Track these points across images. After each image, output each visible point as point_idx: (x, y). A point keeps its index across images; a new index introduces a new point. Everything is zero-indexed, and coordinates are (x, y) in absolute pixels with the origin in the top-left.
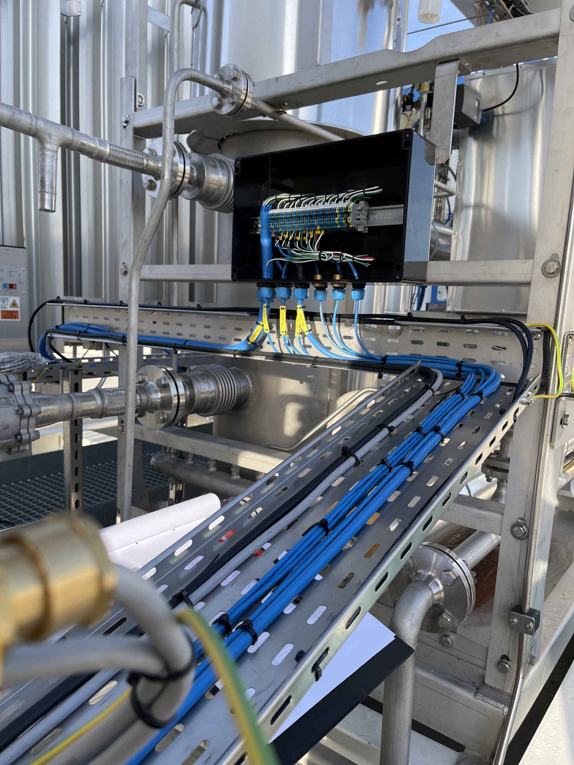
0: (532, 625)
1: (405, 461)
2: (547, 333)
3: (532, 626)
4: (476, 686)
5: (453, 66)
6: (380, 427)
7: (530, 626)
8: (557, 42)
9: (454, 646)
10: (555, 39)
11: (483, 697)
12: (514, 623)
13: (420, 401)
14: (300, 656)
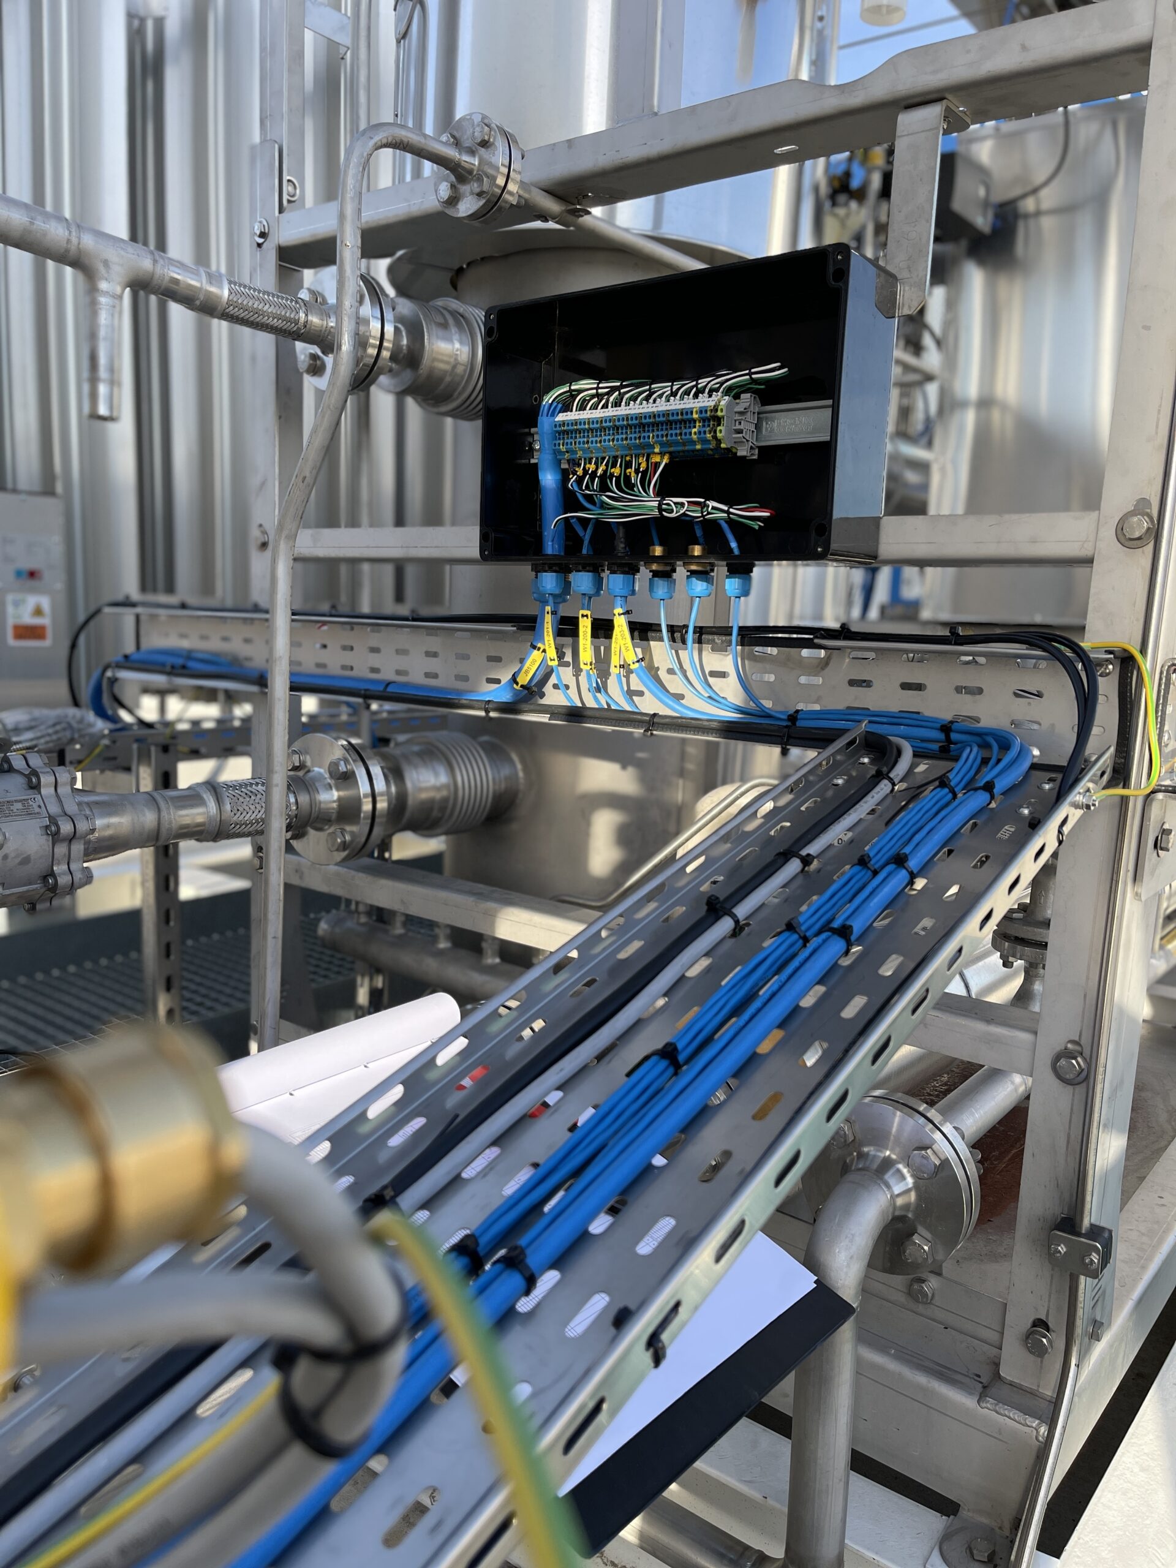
0: (1095, 1258)
1: (836, 924)
2: (1126, 662)
3: (1096, 1261)
4: (981, 1383)
5: (933, 113)
6: (785, 856)
7: (1092, 1260)
8: (1147, 62)
9: (937, 1301)
10: (1143, 55)
11: (996, 1405)
12: (1058, 1255)
13: (866, 802)
14: (622, 1319)
